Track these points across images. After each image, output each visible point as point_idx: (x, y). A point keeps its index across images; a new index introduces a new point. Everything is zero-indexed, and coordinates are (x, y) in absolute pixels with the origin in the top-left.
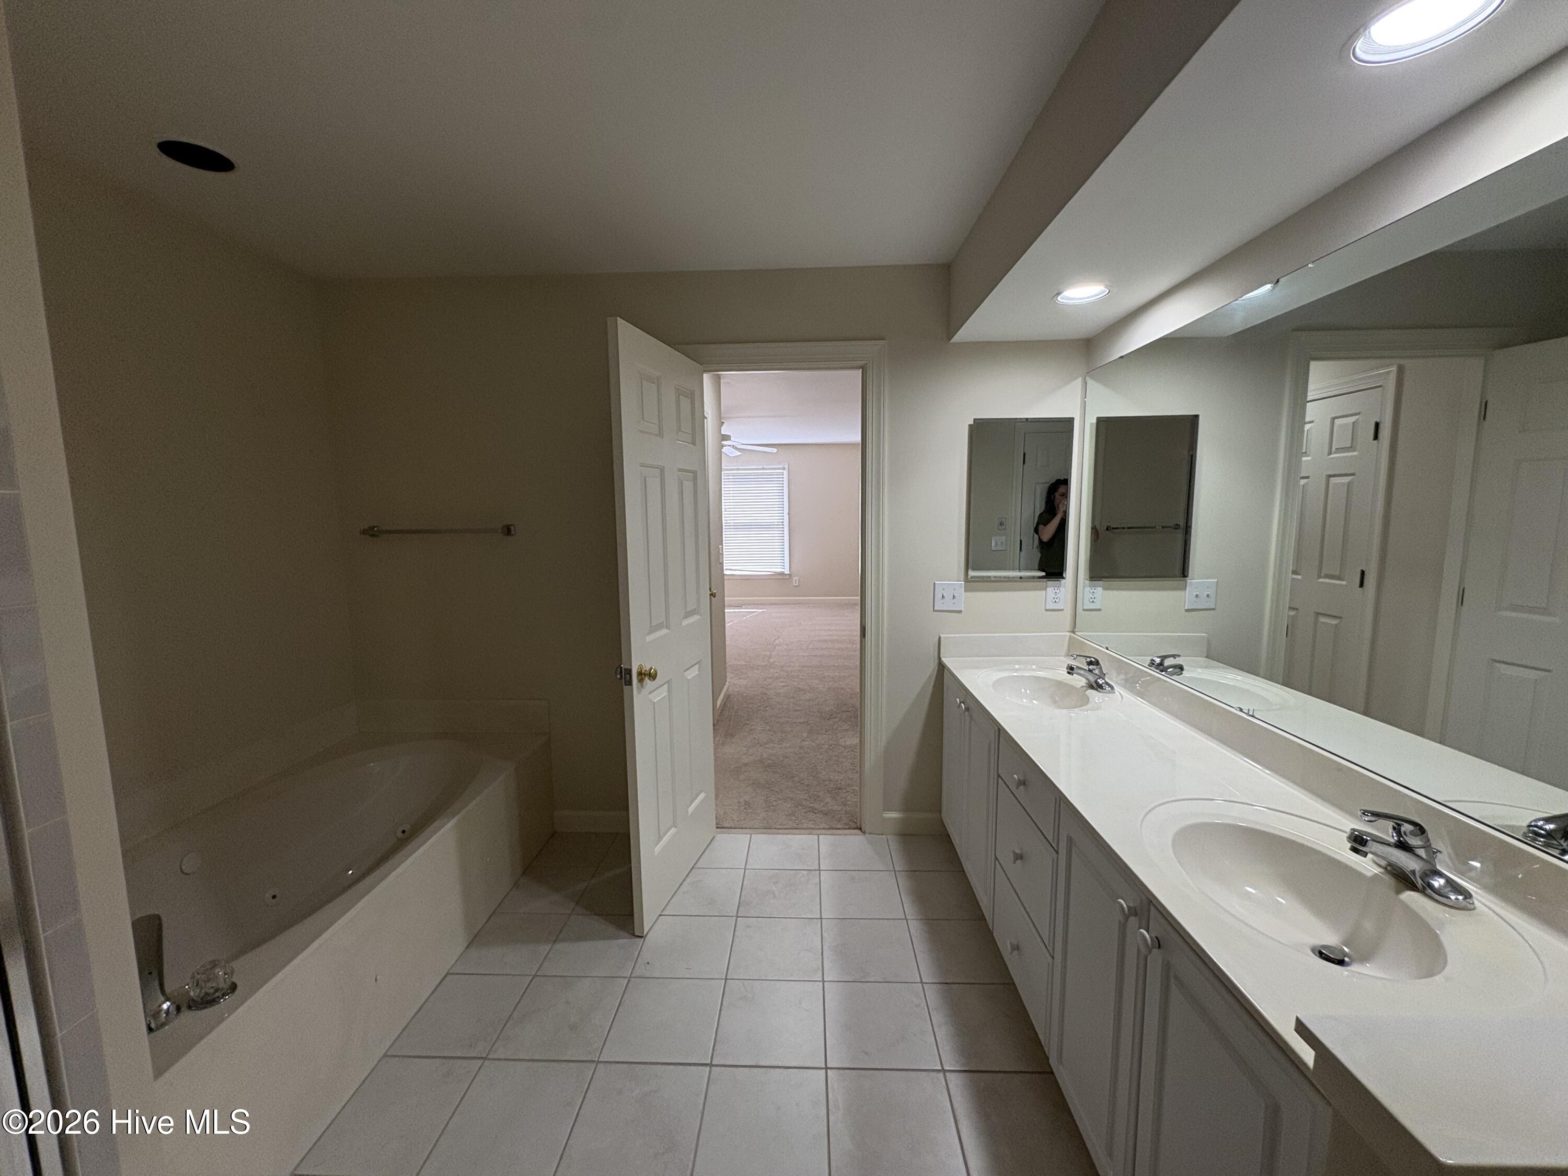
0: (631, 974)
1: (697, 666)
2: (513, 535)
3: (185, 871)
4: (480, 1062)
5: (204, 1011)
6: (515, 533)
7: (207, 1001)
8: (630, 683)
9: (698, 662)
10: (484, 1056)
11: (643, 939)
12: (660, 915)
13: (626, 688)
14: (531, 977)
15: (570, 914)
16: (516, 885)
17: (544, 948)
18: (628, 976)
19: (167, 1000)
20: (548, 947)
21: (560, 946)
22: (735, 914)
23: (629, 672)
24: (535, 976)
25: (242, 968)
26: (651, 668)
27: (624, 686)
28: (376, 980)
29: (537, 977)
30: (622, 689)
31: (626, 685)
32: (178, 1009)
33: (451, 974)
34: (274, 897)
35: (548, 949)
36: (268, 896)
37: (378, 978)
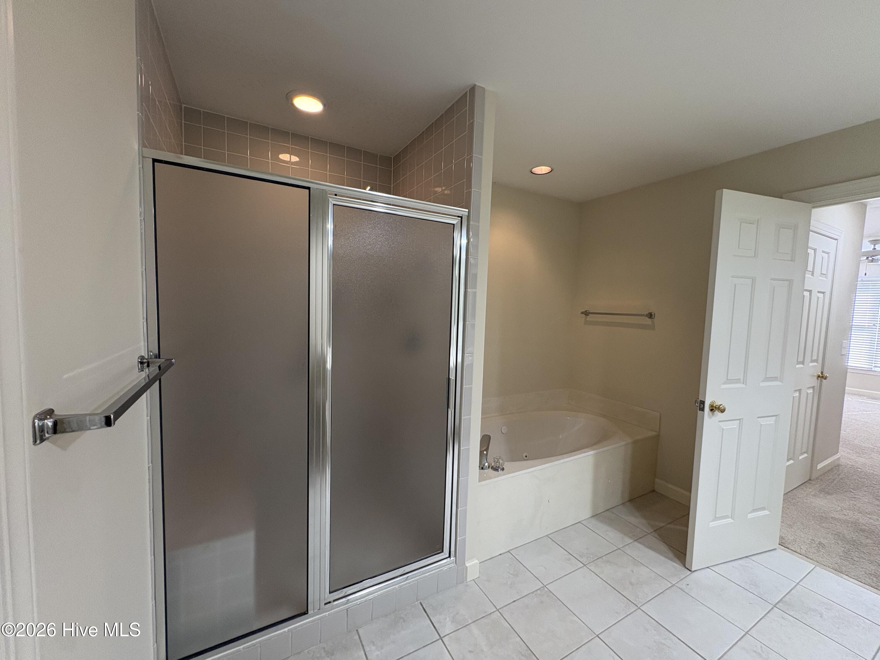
0: (676, 583)
1: (774, 418)
2: (653, 318)
3: (502, 432)
4: (583, 565)
5: (495, 472)
6: (654, 317)
7: (496, 469)
8: (702, 409)
9: (777, 415)
10: (585, 564)
11: (690, 572)
12: (708, 567)
13: (700, 412)
14: (616, 548)
15: (649, 534)
16: (623, 504)
17: (628, 540)
18: (674, 583)
19: (487, 462)
20: (631, 541)
21: (636, 543)
22: (774, 604)
23: (703, 403)
24: (620, 549)
25: (507, 465)
26: (722, 405)
27: (699, 411)
28: (549, 501)
29: (620, 550)
30: (697, 412)
31: (700, 410)
32: (489, 467)
33: (581, 523)
34: (526, 456)
35: (630, 542)
36: (524, 455)
37: (550, 501)
